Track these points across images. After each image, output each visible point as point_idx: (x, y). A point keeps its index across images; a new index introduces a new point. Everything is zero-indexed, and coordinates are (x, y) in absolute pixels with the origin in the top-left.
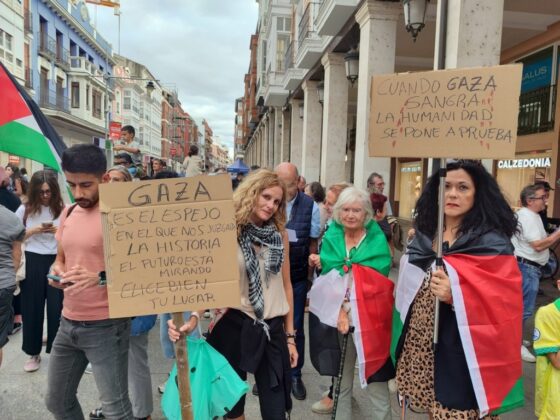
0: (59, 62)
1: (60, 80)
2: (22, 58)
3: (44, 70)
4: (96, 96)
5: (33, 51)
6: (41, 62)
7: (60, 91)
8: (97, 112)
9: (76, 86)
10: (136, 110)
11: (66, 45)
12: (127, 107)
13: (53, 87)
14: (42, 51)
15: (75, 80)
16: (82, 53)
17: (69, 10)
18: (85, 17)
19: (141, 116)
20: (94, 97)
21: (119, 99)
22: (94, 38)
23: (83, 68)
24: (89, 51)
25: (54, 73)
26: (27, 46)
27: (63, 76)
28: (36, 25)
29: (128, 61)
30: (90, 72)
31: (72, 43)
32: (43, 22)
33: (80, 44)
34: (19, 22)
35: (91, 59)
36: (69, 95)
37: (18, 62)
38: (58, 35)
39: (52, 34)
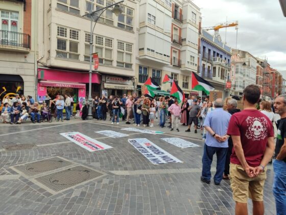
0: (209, 60)
1: (209, 67)
2: (197, 63)
3: (204, 65)
4: (223, 71)
5: (200, 59)
6: (203, 62)
7: (209, 71)
8: (223, 77)
9: (215, 68)
10: (241, 73)
11: (212, 53)
12: (237, 72)
13: (206, 71)
14: (203, 58)
15: (214, 66)
16: (218, 54)
17: (214, 41)
18: (219, 41)
19: (244, 75)
20: (221, 71)
21: (233, 69)
22: (223, 48)
23: (218, 61)
24: (220, 53)
25: (207, 65)
26: (199, 58)
27: (210, 65)
28: (202, 50)
29: (239, 51)
30: (220, 62)
31: (214, 52)
32: (204, 47)
33: (217, 51)
34: (197, 52)
35: (221, 56)
36: (212, 72)
37: (196, 65)
38: (209, 50)
39: (207, 51)
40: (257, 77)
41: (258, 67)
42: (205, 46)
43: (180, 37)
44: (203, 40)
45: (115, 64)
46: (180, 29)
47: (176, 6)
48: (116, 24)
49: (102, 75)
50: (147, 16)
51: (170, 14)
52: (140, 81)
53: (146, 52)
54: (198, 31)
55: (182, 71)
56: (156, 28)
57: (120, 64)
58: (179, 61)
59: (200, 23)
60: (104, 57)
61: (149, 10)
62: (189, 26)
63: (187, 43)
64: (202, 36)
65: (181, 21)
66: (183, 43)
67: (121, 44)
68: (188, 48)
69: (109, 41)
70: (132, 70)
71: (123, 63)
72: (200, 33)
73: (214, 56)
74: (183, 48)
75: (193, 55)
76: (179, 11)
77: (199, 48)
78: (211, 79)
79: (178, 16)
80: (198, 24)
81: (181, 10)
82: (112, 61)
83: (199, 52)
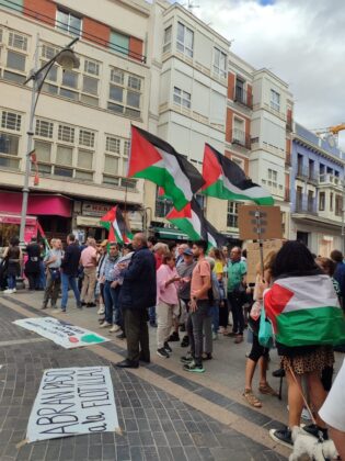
0: (310, 180)
1: (311, 192)
2: (283, 184)
3: (300, 188)
4: (339, 199)
5: (292, 178)
6: (297, 183)
7: (311, 199)
8: (339, 211)
9: (322, 195)
11: (316, 167)
13: (305, 199)
14: (299, 176)
15: (322, 191)
16: (329, 170)
17: (320, 145)
18: (332, 145)
20: (337, 200)
22: (340, 158)
23: (328, 181)
24: (335, 168)
25: (306, 189)
26: (288, 176)
27: (314, 189)
28: (294, 160)
30: (333, 183)
31: (322, 166)
32: (300, 156)
33: (327, 164)
34: (283, 163)
35: (337, 173)
36: (317, 202)
37: (281, 186)
38: (311, 162)
39: (306, 162)
42: (301, 153)
43: (248, 135)
44: (296, 142)
45: (98, 179)
46: (249, 121)
47: (240, 81)
48: (103, 104)
50: (172, 92)
51: (224, 91)
54: (284, 125)
56: (192, 115)
57: (110, 180)
59: (290, 114)
60: (75, 164)
61: (176, 80)
62: (266, 114)
63: (261, 145)
64: (294, 134)
65: (249, 106)
66: (254, 146)
67: (113, 141)
68: (263, 155)
69: (88, 135)
70: (137, 192)
71: (118, 178)
72: (289, 128)
73: (321, 172)
74: (253, 156)
75: (274, 168)
76: (245, 88)
77: (289, 157)
78: (316, 215)
79: (245, 97)
80: (284, 111)
81: (250, 88)
82: (92, 173)
83: (288, 164)
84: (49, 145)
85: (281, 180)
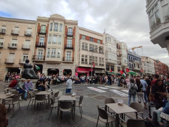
0: (132, 61)
3: (130, 63)
4: (138, 65)
6: (129, 62)
7: (132, 65)
8: (139, 67)
9: (135, 64)
10: (147, 66)
11: (133, 59)
12: (145, 65)
13: (131, 65)
14: (130, 61)
16: (135, 59)
17: (133, 54)
18: (135, 54)
19: (148, 66)
21: (143, 64)
22: (137, 56)
23: (136, 61)
24: (136, 58)
25: (131, 63)
27: (133, 63)
28: (129, 58)
29: (144, 57)
31: (134, 58)
32: (129, 57)
33: (135, 58)
35: (137, 59)
36: (134, 66)
38: (132, 58)
39: (131, 58)
40: (155, 67)
41: (154, 63)
43: (120, 54)
44: (128, 54)
45: (98, 65)
46: (120, 51)
47: (117, 44)
48: (98, 52)
49: (94, 69)
50: (108, 49)
51: (116, 47)
52: (107, 70)
53: (108, 60)
54: (126, 51)
55: (122, 66)
56: (111, 52)
57: (100, 65)
58: (120, 62)
59: (127, 49)
61: (109, 47)
62: (123, 50)
63: (123, 56)
64: (128, 53)
65: (120, 49)
66: (121, 56)
67: (100, 58)
68: (123, 58)
69: (96, 58)
70: (104, 66)
72: (127, 52)
73: (134, 59)
74: (121, 58)
75: (125, 60)
76: (118, 45)
77: (127, 57)
78: (134, 68)
79: (119, 47)
80: (126, 49)
81: (119, 45)
82: (97, 64)
83: (128, 59)
84: (94, 60)
85: (127, 62)
